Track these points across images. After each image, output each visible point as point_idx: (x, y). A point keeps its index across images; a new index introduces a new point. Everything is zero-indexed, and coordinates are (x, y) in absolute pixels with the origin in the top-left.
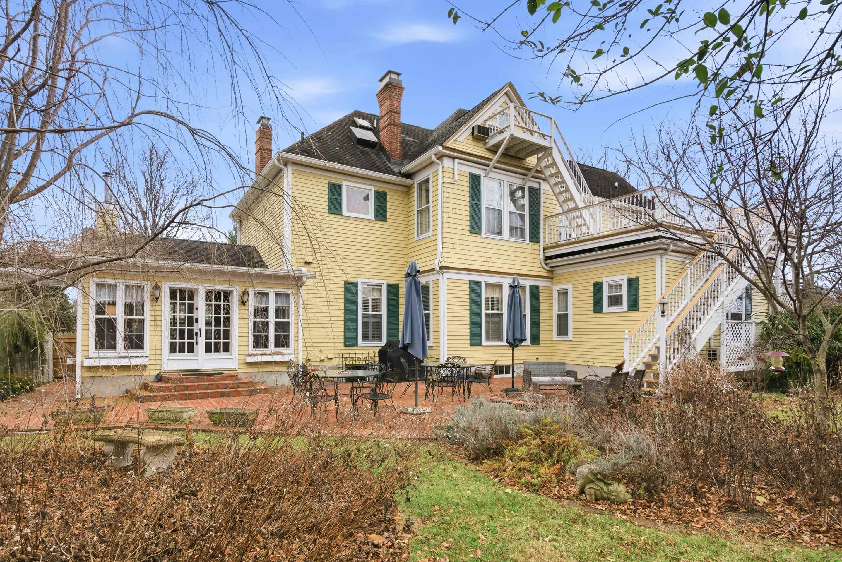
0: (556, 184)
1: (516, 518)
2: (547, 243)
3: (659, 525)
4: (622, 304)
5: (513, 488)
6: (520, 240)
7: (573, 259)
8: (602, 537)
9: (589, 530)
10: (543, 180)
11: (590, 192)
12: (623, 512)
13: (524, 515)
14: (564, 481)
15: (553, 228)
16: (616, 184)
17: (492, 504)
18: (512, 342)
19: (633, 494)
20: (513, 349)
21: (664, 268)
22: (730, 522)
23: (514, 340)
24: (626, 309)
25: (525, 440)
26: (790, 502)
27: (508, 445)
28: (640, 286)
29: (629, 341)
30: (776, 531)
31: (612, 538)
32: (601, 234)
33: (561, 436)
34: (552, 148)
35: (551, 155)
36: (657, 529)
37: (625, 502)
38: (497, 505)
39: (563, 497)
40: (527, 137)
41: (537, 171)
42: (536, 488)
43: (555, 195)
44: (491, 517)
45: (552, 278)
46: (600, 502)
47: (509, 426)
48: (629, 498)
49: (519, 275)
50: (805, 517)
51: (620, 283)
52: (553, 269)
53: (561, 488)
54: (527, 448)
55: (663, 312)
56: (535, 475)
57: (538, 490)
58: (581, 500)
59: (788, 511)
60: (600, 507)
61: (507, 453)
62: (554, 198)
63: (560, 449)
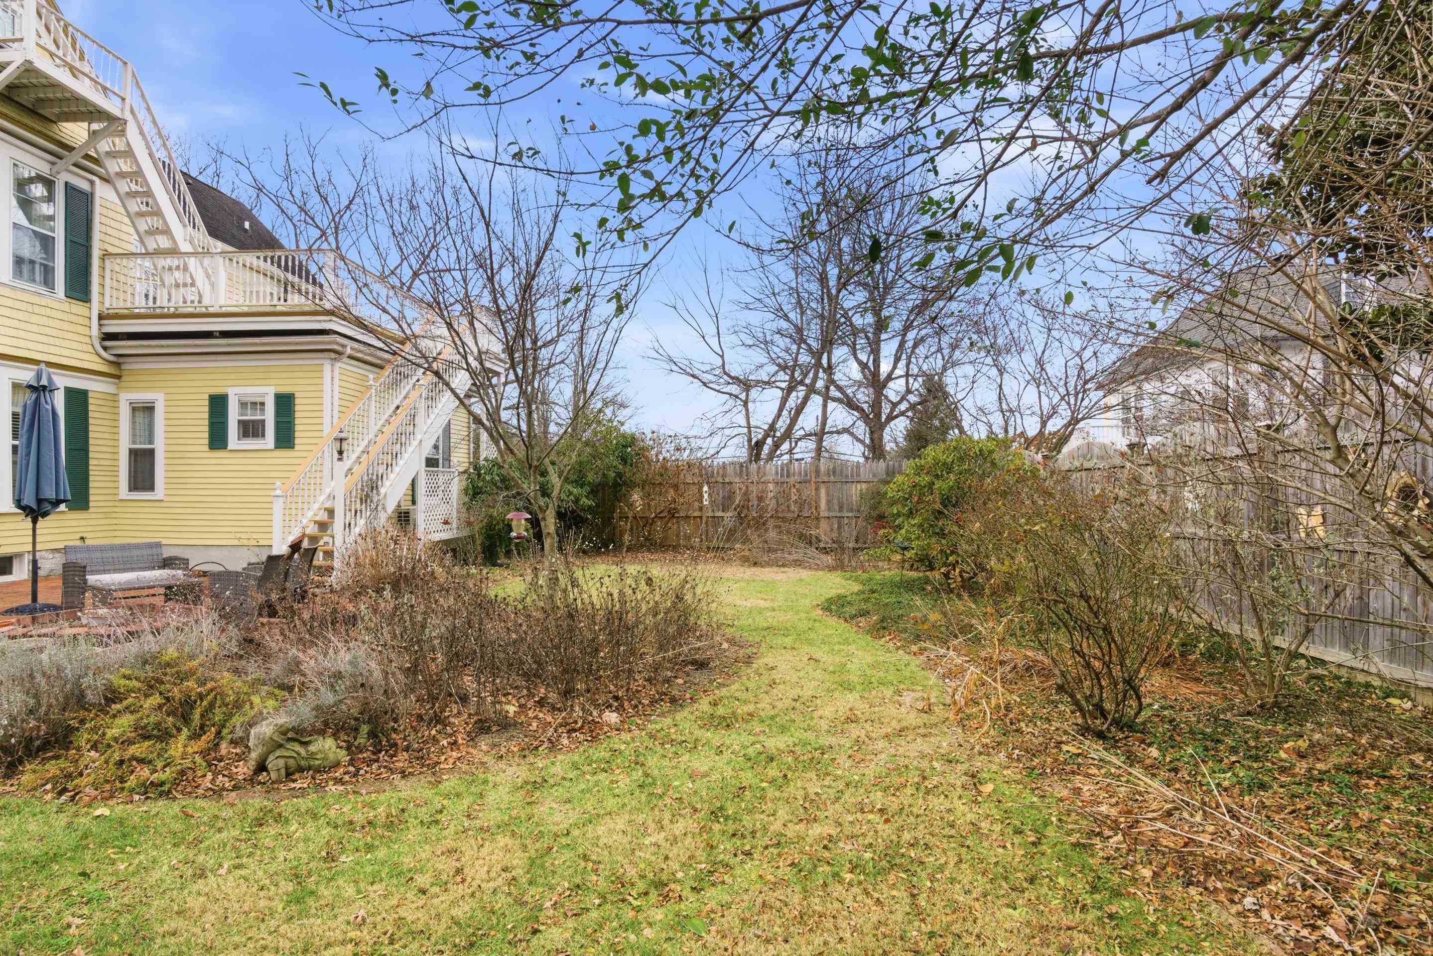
0: (132, 195)
1: (142, 857)
2: (107, 305)
3: (396, 782)
4: (263, 436)
5: (111, 803)
6: (42, 289)
7: (168, 346)
8: (318, 831)
9: (293, 828)
10: (101, 178)
11: (203, 228)
12: (339, 781)
13: (155, 846)
14: (220, 761)
15: (122, 278)
16: (247, 225)
17: (75, 850)
18: (35, 507)
19: (348, 749)
20: (35, 522)
21: (337, 382)
22: (484, 748)
23: (39, 501)
24: (272, 446)
25: (125, 703)
26: (541, 703)
27: (82, 722)
28: (297, 408)
29: (281, 500)
30: (536, 743)
31: (336, 827)
32: (224, 310)
33: (202, 683)
34: (126, 122)
35: (122, 133)
36: (395, 788)
37: (337, 765)
38: (87, 847)
39: (224, 789)
40: (62, 76)
41: (87, 157)
42: (166, 788)
43: (129, 215)
44: (84, 874)
45: (119, 377)
46: (297, 776)
47: (85, 682)
48: (343, 756)
49: (49, 364)
50: (560, 717)
51: (259, 400)
52: (121, 360)
53: (216, 774)
54: (132, 718)
55: (341, 453)
56: (160, 764)
57: (169, 792)
58: (260, 783)
59: (541, 715)
60: (297, 785)
61: (83, 738)
62: (127, 220)
63: (205, 703)
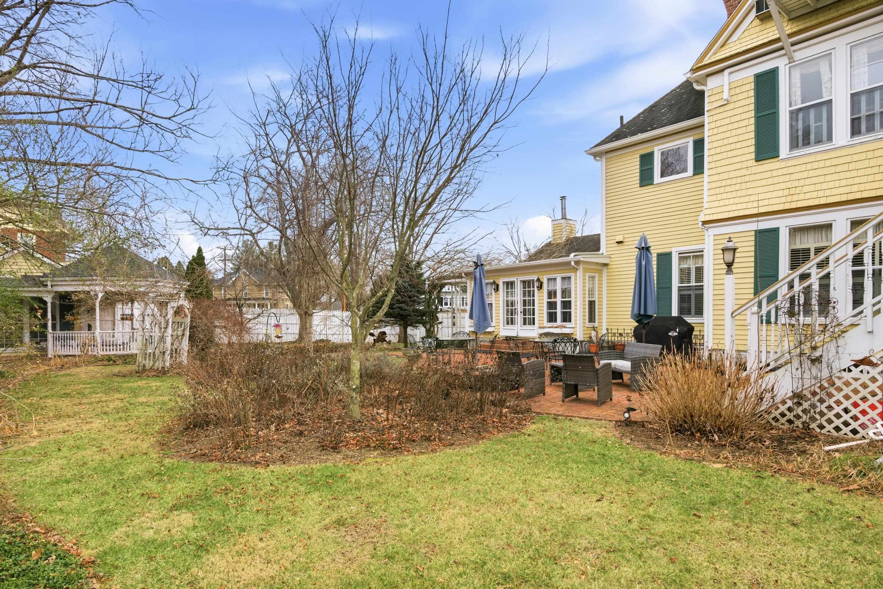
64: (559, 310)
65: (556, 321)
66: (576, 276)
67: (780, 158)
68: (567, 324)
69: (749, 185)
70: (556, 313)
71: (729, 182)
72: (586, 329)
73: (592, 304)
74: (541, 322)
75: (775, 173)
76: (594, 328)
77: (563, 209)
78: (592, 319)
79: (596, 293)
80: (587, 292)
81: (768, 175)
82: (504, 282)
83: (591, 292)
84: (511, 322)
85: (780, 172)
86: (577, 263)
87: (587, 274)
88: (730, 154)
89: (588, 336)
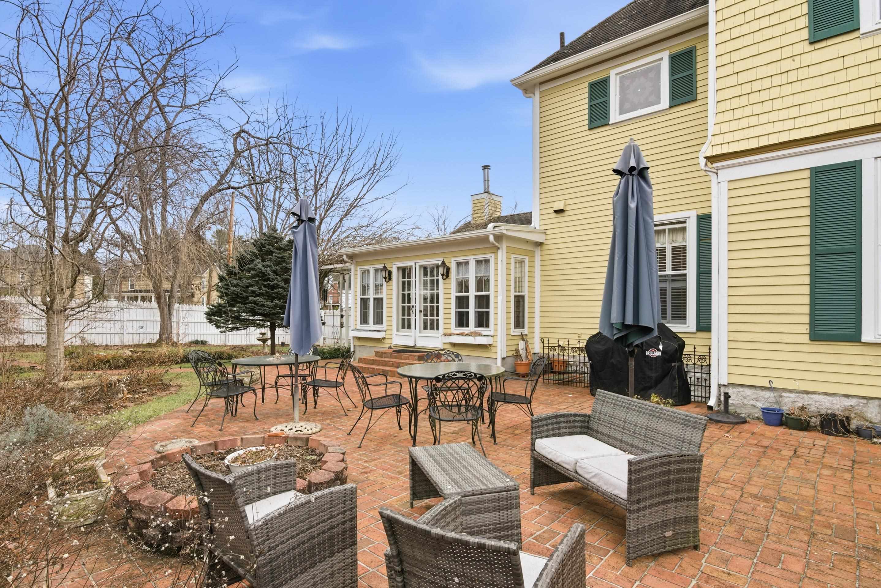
64: (472, 310)
65: (467, 325)
66: (496, 258)
67: (862, 31)
68: (483, 331)
69: (797, 87)
70: (468, 313)
71: (757, 86)
72: (510, 337)
73: (519, 301)
74: (448, 326)
75: (849, 61)
76: (522, 337)
77: (486, 180)
78: (519, 323)
79: (526, 285)
80: (512, 283)
81: (838, 64)
82: (398, 268)
83: (519, 283)
84: (406, 325)
85: (861, 58)
86: (499, 238)
87: (513, 256)
88: (758, 37)
89: (514, 348)
